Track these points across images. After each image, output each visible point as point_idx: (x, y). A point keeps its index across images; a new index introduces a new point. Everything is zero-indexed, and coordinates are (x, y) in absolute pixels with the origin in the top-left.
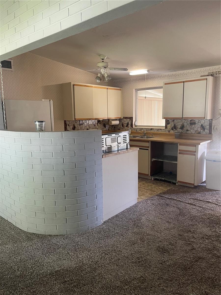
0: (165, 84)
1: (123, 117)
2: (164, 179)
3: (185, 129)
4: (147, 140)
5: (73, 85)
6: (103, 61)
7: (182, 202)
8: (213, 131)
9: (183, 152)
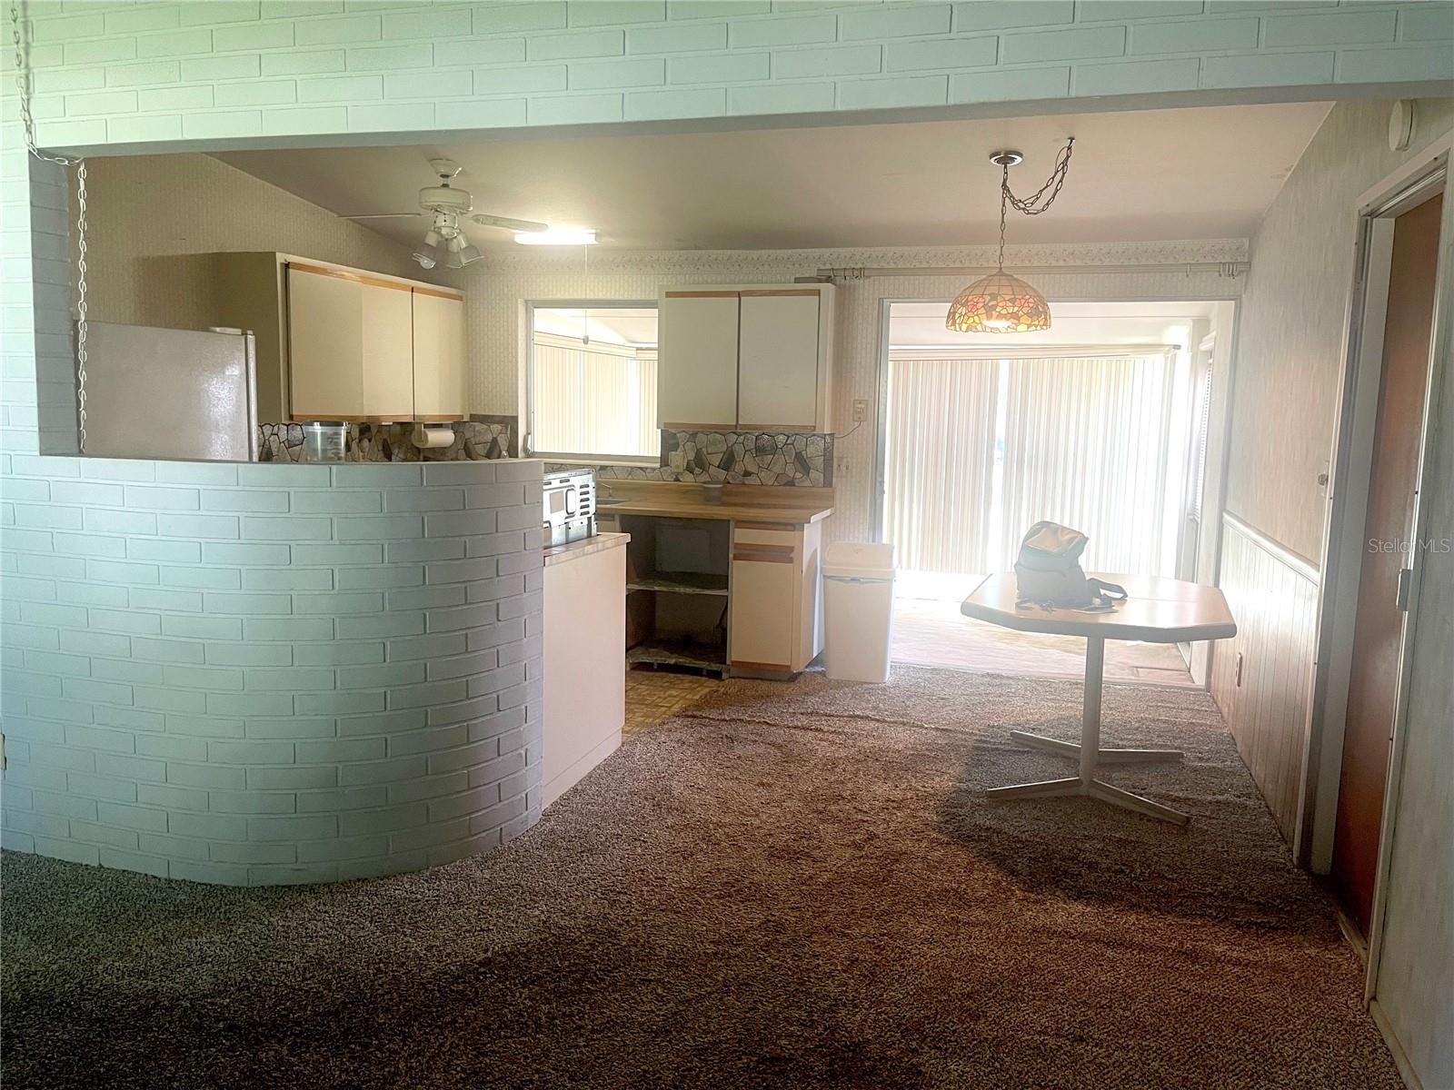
0: (669, 295)
1: (471, 415)
2: (672, 661)
3: (739, 468)
4: (607, 512)
5: (281, 264)
6: (445, 186)
7: (774, 725)
8: (837, 477)
9: (750, 553)
